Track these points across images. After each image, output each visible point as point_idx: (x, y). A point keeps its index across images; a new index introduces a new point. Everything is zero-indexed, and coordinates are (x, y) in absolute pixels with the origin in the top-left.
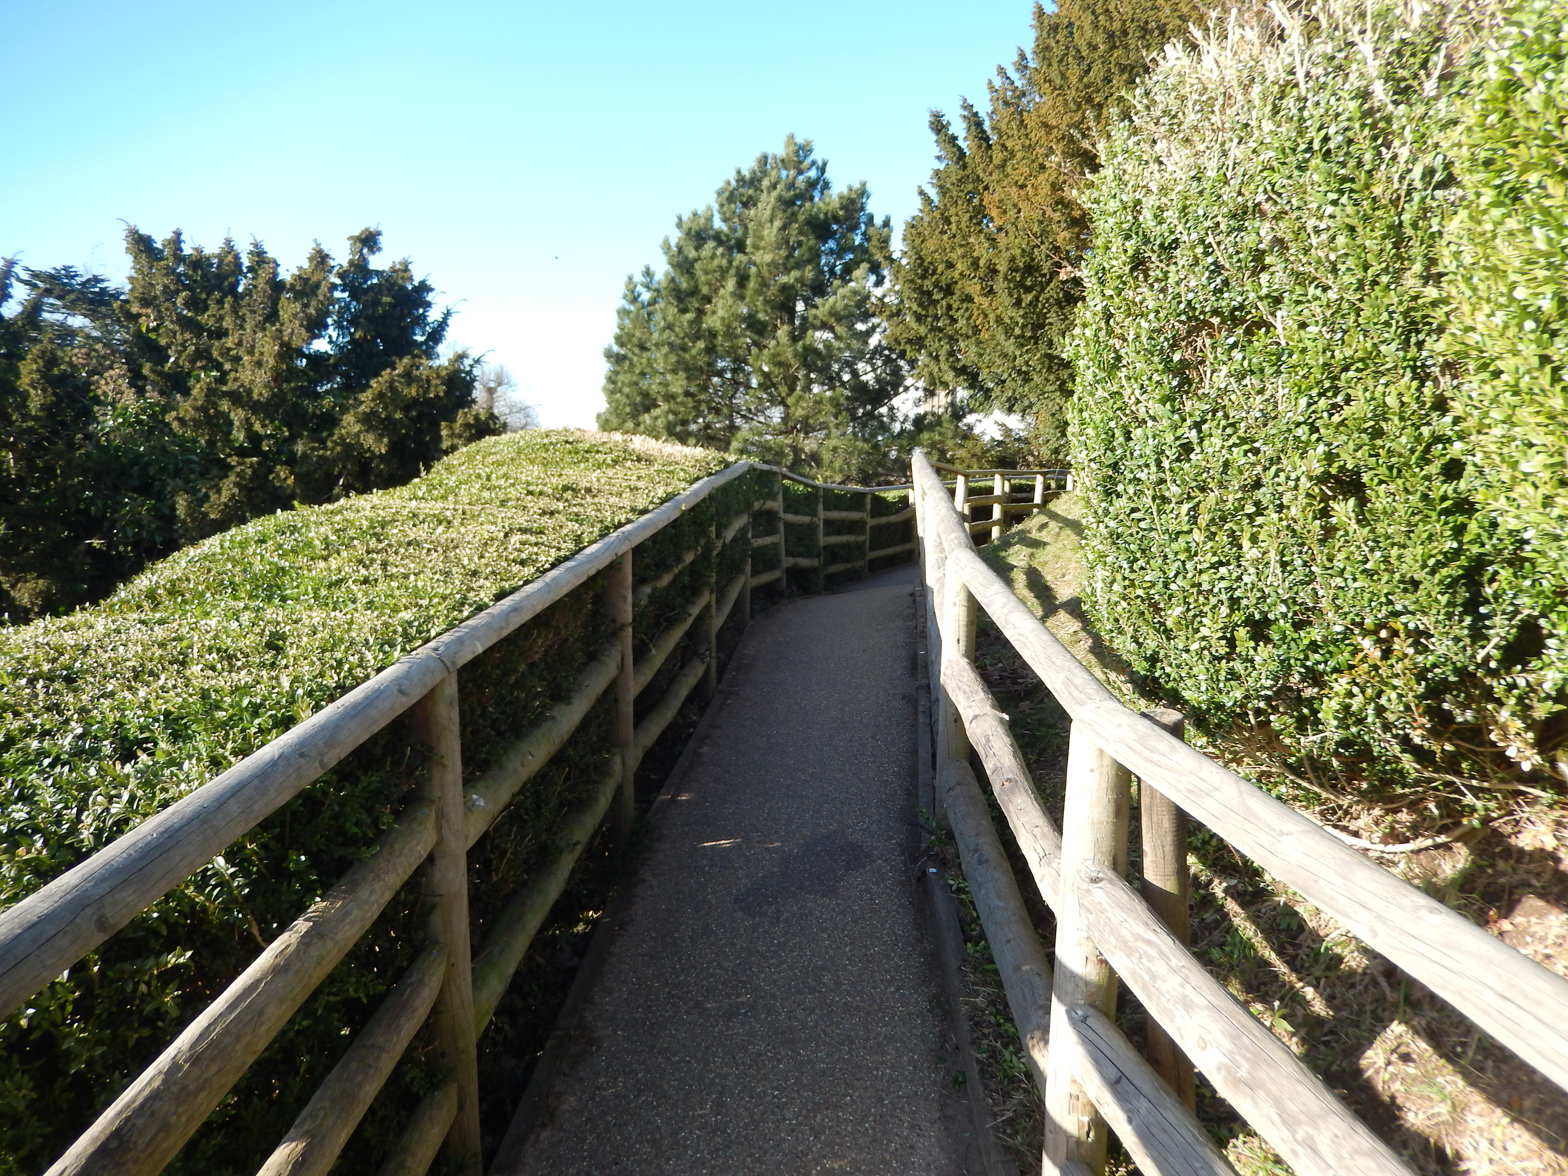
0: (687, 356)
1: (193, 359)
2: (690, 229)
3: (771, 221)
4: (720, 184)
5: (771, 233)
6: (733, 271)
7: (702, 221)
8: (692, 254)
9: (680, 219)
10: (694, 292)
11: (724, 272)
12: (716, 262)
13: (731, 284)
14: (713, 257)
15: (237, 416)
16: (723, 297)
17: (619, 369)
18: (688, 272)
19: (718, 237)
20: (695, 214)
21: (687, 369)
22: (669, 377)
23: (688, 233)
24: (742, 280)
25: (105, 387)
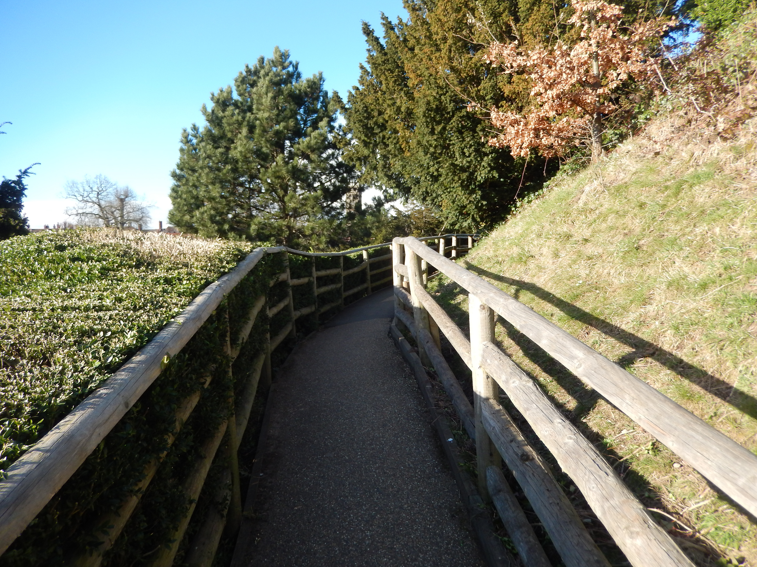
0: (221, 174)
2: (218, 100)
3: (267, 94)
4: (236, 75)
5: (267, 100)
6: (245, 123)
7: (225, 94)
8: (221, 114)
9: (213, 95)
10: (223, 136)
11: (240, 124)
12: (235, 118)
13: (244, 131)
14: (233, 115)
16: (240, 139)
17: (179, 183)
18: (218, 125)
19: (236, 105)
20: (221, 91)
21: (221, 182)
22: (210, 187)
23: (217, 102)
24: (252, 128)
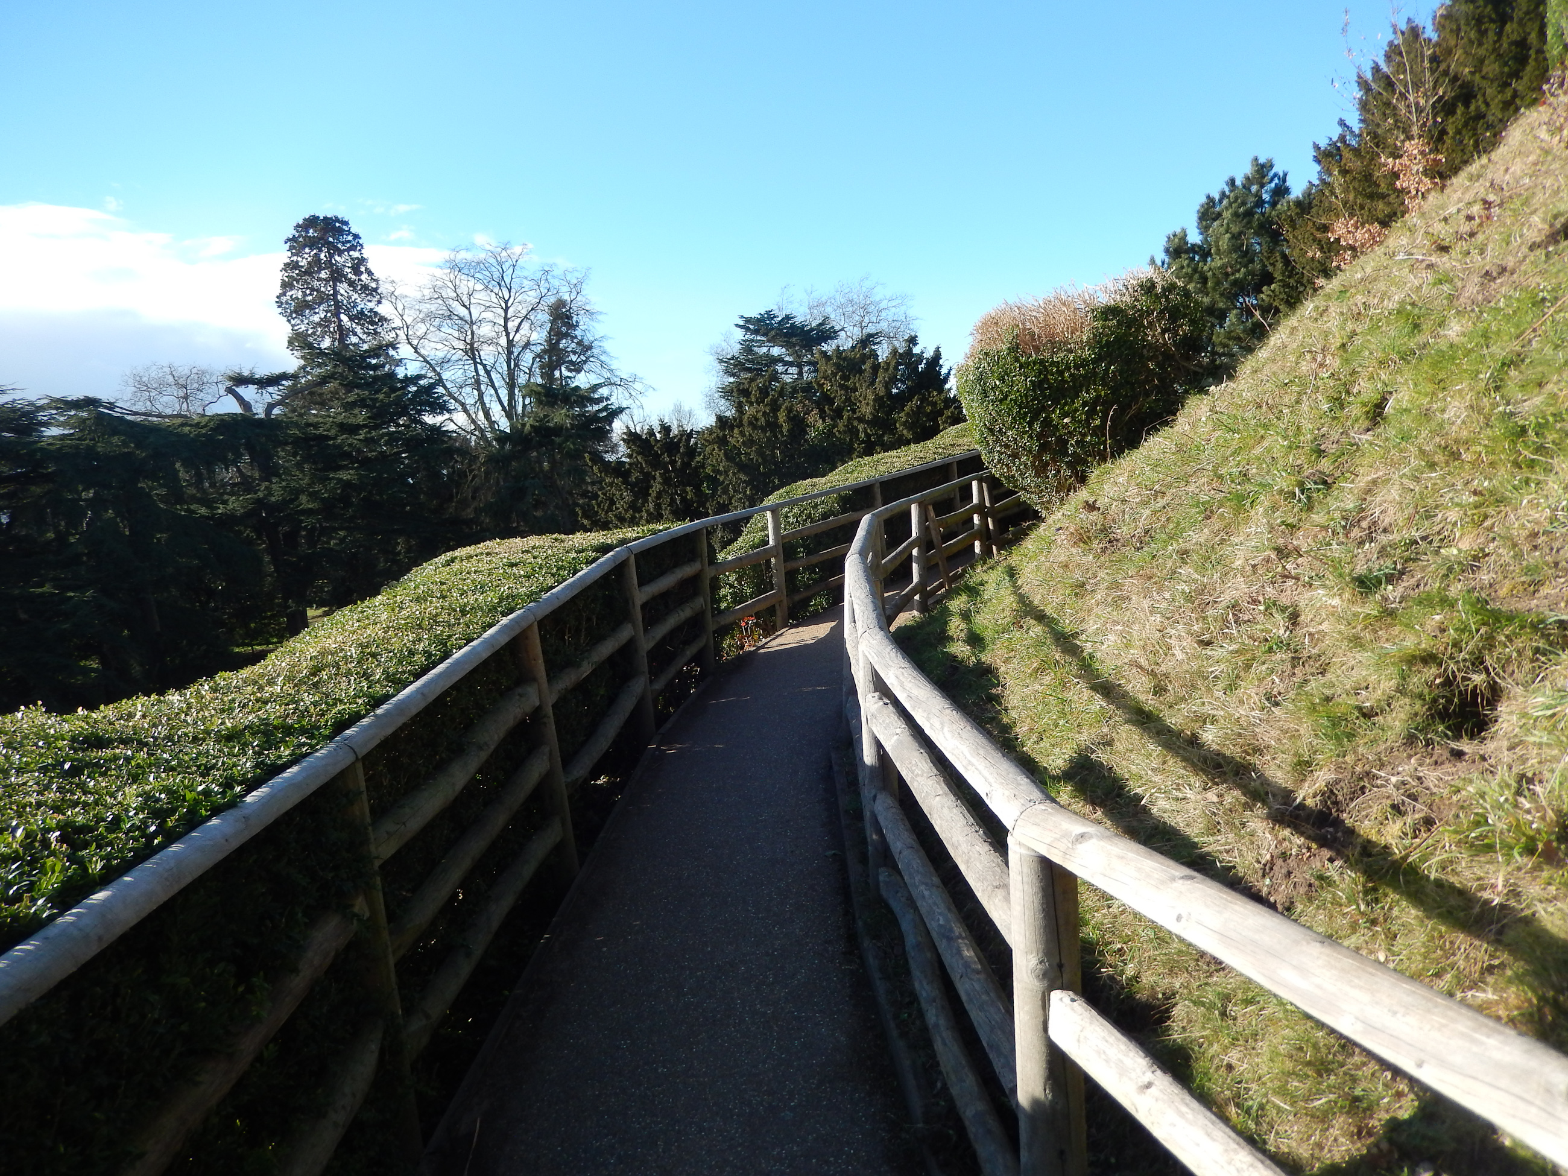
1: (844, 402)
15: (861, 427)
25: (810, 419)
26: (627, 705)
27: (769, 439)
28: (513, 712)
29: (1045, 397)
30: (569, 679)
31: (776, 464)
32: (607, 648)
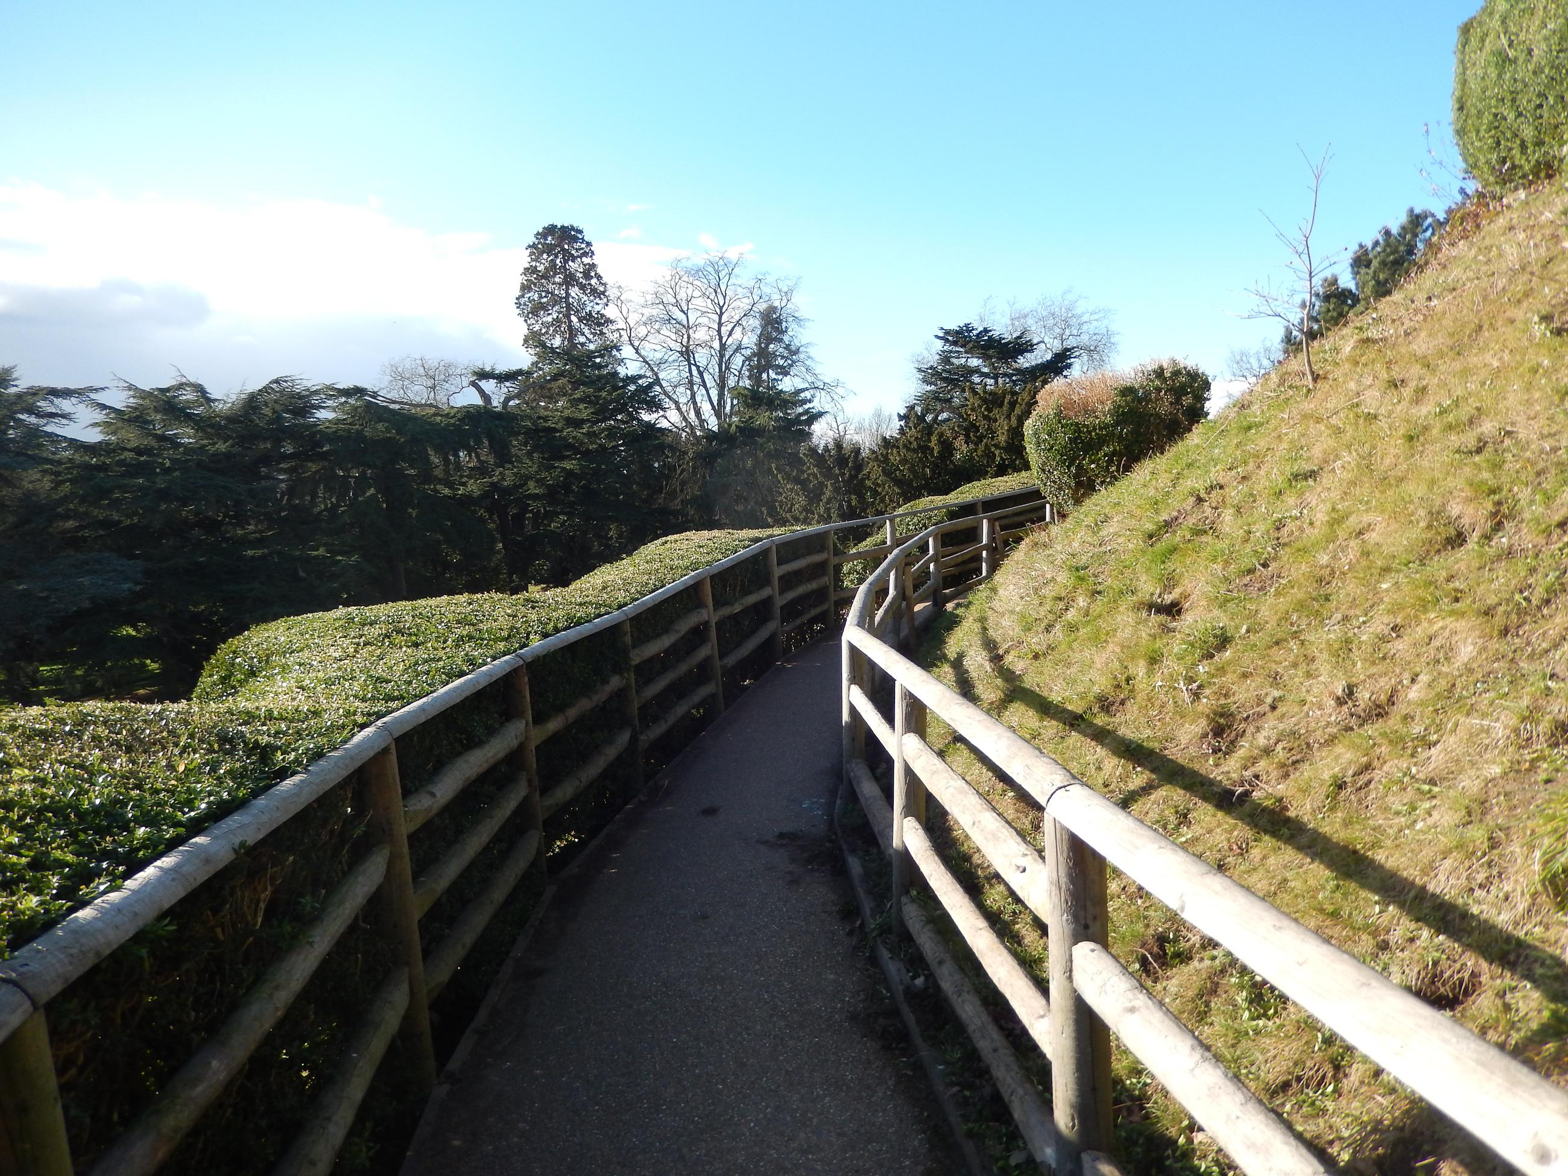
1: (986, 430)
15: (997, 452)
25: (957, 444)
26: (763, 634)
27: (921, 459)
28: (693, 620)
29: (1078, 449)
30: (726, 611)
31: (926, 480)
32: (752, 599)
